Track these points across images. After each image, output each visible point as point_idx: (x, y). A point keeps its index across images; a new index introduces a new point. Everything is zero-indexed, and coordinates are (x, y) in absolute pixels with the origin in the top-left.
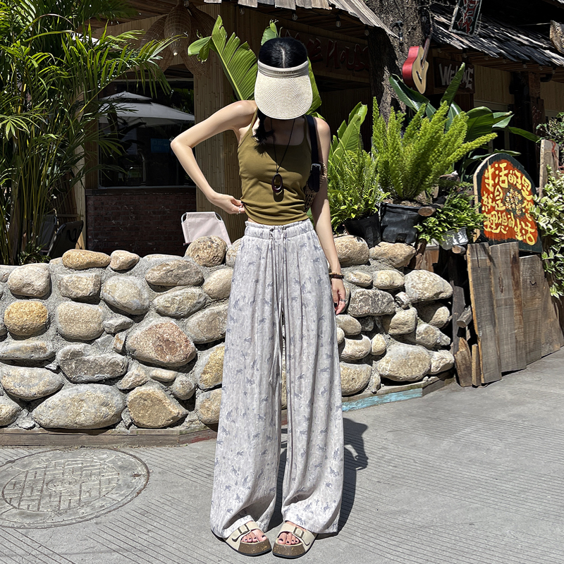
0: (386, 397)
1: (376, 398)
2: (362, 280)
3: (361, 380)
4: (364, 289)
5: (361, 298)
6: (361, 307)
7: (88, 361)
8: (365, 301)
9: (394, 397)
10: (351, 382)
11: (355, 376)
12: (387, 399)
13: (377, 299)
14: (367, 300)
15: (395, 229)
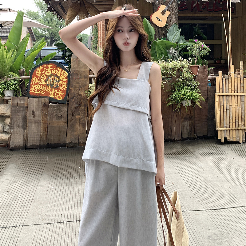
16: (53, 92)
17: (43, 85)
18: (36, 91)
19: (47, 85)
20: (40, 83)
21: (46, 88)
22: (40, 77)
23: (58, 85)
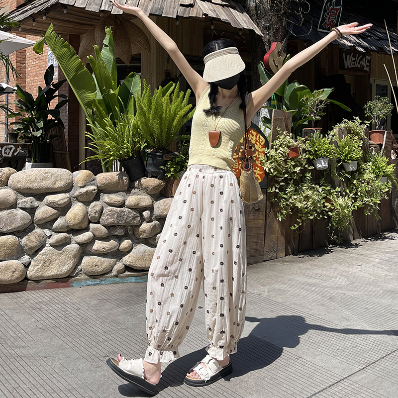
0: (127, 279)
1: (117, 279)
2: (112, 201)
3: (104, 267)
4: (113, 208)
5: (109, 213)
6: (107, 219)
8: (112, 216)
9: (133, 280)
10: (94, 267)
11: (99, 264)
12: (127, 280)
13: (122, 214)
14: (113, 214)
15: (151, 168)
23: (254, 159)
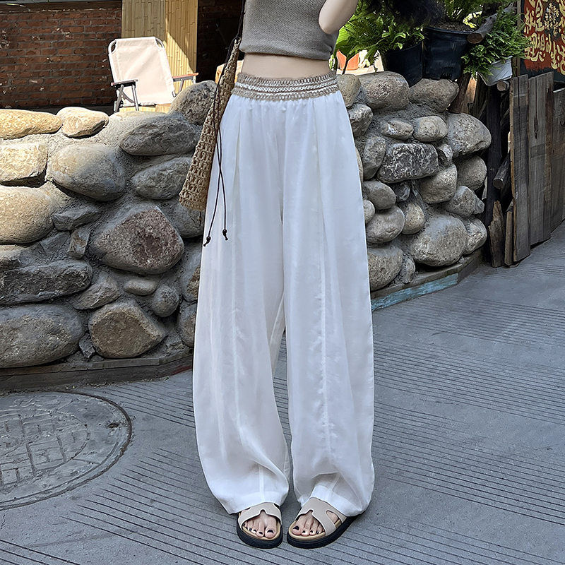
1: (408, 291)
2: (401, 132)
3: (392, 270)
7: (28, 274)
15: (442, 61)
16: (555, 51)
17: (541, 33)
18: (533, 53)
19: (546, 32)
20: (537, 29)
21: (546, 42)
22: (535, 10)
23: (560, 30)
